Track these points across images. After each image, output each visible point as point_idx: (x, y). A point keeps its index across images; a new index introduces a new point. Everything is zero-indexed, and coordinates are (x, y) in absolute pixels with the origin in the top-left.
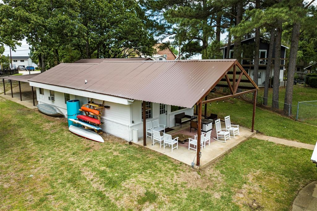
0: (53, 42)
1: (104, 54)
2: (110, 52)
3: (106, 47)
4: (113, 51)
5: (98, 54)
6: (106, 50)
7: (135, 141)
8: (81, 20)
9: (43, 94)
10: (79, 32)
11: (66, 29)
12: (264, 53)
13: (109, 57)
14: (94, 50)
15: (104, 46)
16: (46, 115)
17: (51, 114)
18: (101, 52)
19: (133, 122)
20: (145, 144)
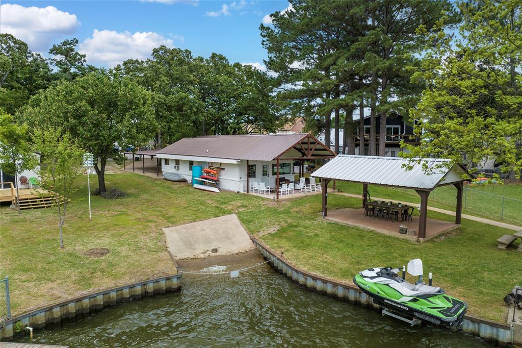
0: (173, 119)
1: (222, 130)
2: (229, 129)
3: (224, 123)
4: (231, 128)
5: (215, 131)
6: (225, 126)
7: (242, 191)
8: (199, 96)
9: (169, 164)
10: (198, 109)
11: (185, 106)
12: (398, 128)
13: (228, 133)
14: (212, 126)
15: (223, 122)
16: (172, 181)
17: (177, 179)
18: (219, 129)
19: (241, 178)
20: (248, 192)
